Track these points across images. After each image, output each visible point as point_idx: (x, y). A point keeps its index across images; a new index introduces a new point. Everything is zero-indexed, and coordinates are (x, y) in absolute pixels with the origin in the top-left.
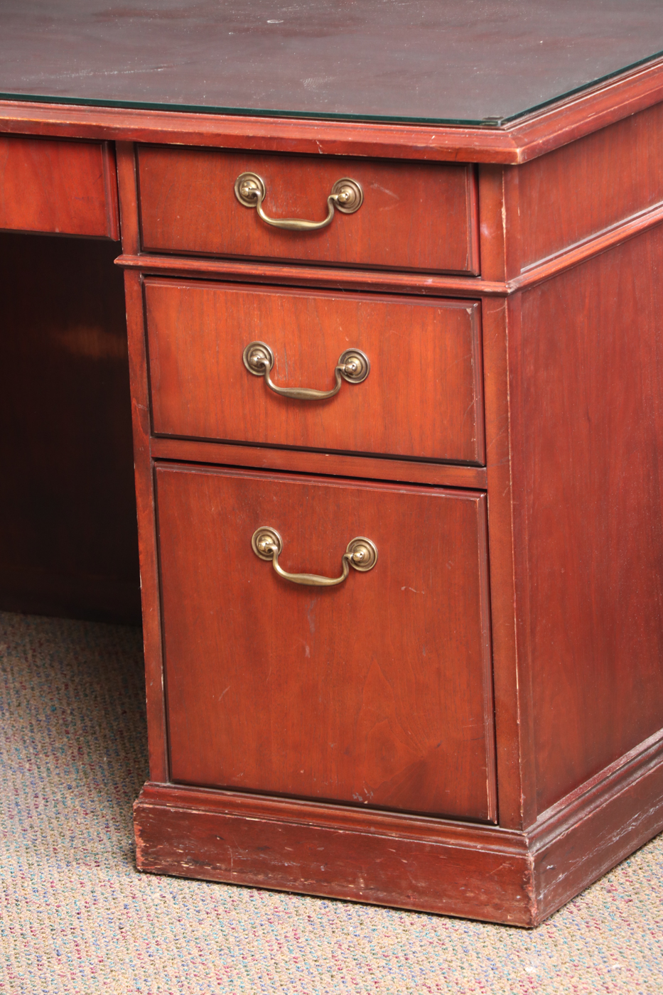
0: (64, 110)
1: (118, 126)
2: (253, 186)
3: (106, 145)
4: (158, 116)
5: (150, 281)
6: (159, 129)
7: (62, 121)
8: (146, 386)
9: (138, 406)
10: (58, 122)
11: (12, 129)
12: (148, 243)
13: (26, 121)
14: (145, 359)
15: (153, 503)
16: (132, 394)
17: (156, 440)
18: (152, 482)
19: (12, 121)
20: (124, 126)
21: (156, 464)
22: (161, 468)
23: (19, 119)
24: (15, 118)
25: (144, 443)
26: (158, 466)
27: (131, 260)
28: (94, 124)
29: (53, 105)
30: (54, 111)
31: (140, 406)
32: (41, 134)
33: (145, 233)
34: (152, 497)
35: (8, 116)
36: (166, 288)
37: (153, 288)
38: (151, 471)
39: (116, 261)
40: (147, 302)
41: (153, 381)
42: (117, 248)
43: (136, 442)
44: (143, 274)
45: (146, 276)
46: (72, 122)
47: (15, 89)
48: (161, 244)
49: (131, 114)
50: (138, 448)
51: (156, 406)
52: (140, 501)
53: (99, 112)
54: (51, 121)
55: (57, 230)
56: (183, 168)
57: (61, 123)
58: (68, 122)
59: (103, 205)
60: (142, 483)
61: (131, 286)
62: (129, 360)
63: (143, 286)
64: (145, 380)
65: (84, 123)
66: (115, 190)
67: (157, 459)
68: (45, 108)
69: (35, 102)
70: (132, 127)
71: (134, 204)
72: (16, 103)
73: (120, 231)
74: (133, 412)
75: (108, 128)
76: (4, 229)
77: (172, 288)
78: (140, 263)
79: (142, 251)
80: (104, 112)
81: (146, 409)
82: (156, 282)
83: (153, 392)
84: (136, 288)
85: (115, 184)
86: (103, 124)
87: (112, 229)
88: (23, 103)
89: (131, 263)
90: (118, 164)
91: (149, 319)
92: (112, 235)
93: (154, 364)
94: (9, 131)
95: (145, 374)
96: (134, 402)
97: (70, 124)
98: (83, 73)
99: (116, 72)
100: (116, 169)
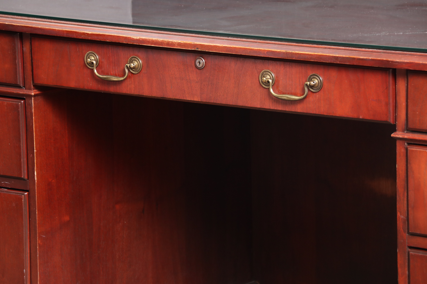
0: (369, 52)
1: (398, 61)
3: (391, 71)
4: (421, 55)
5: (411, 147)
6: (421, 62)
7: (367, 58)
8: (406, 206)
9: (401, 216)
10: (365, 58)
11: (340, 62)
12: (411, 126)
13: (348, 57)
14: (406, 190)
15: (407, 272)
16: (398, 209)
17: (410, 236)
18: (407, 260)
19: (340, 57)
20: (401, 61)
21: (410, 250)
22: (412, 252)
23: (344, 56)
24: (341, 56)
25: (403, 238)
26: (411, 251)
27: (401, 135)
28: (385, 59)
29: (363, 49)
30: (363, 52)
31: (402, 217)
32: (355, 64)
33: (409, 120)
34: (407, 269)
35: (338, 54)
36: (420, 151)
37: (412, 151)
38: (407, 254)
39: (392, 135)
40: (408, 158)
41: (410, 203)
42: (393, 128)
43: (399, 237)
44: (407, 143)
45: (409, 144)
46: (373, 58)
47: (344, 41)
48: (418, 126)
49: (406, 54)
50: (400, 240)
51: (411, 217)
52: (400, 271)
53: (388, 53)
54: (361, 57)
55: (361, 117)
57: (367, 59)
58: (370, 58)
59: (387, 104)
60: (401, 260)
61: (400, 149)
62: (397, 190)
63: (407, 149)
64: (406, 202)
65: (379, 59)
66: (394, 96)
67: (411, 247)
68: (359, 51)
69: (354, 47)
70: (406, 61)
71: (404, 104)
72: (343, 48)
73: (395, 119)
74: (397, 220)
75: (392, 61)
76: (332, 116)
77: (423, 151)
78: (406, 137)
79: (407, 130)
80: (391, 53)
81: (405, 218)
82: (415, 147)
83: (410, 209)
84: (403, 150)
85: (394, 92)
86: (389, 60)
87: (391, 117)
88: (347, 48)
89: (401, 136)
90: (397, 82)
91: (409, 168)
92: (391, 121)
93: (411, 193)
94: (338, 63)
95: (406, 199)
96: (398, 214)
97: (372, 60)
98: (383, 33)
99: (401, 33)
100: (396, 85)
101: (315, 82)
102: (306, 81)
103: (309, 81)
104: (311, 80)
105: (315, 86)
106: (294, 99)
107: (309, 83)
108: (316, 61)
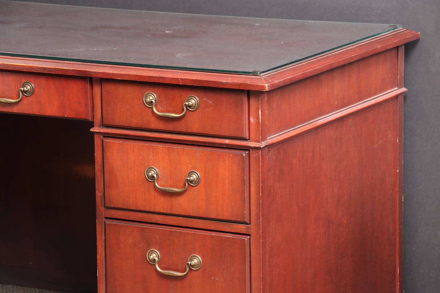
0: (70, 64)
1: (93, 71)
2: (151, 98)
3: (88, 79)
4: (111, 67)
5: (106, 139)
6: (111, 72)
7: (69, 68)
8: (103, 185)
9: (99, 194)
10: (68, 68)
11: (47, 72)
12: (105, 122)
13: (54, 68)
14: (103, 173)
15: (104, 237)
16: (96, 189)
17: (106, 209)
18: (104, 228)
19: (48, 68)
20: (96, 71)
21: (106, 220)
22: (108, 222)
23: (51, 67)
24: (49, 67)
25: (101, 211)
26: (107, 221)
27: (97, 130)
28: (83, 70)
29: (66, 62)
30: (66, 64)
31: (100, 194)
32: (60, 74)
33: (104, 118)
34: (103, 235)
35: (46, 66)
36: (112, 142)
37: (107, 142)
38: (104, 223)
39: (91, 130)
40: (104, 148)
41: (105, 183)
42: (92, 124)
43: (97, 210)
44: (103, 136)
45: (104, 137)
46: (74, 69)
47: (50, 55)
48: (111, 123)
49: (99, 66)
50: (98, 213)
51: (106, 194)
52: (98, 237)
53: (86, 65)
54: (64, 68)
55: (66, 116)
56: (121, 90)
57: (69, 69)
58: (72, 69)
59: (86, 105)
60: (99, 229)
61: (97, 141)
62: (96, 174)
63: (102, 141)
64: (102, 183)
65: (79, 69)
66: (92, 99)
67: (106, 218)
68: (62, 63)
69: (58, 60)
70: (99, 71)
71: (99, 105)
72: (50, 60)
73: (93, 117)
74: (96, 197)
75: (89, 71)
76: (43, 115)
77: (115, 142)
78: (102, 131)
79: (102, 126)
80: (88, 65)
81: (102, 195)
82: (108, 139)
83: (105, 188)
84: (100, 142)
85: (92, 96)
86: (87, 70)
87: (90, 116)
88: (53, 61)
89: (98, 131)
90: (93, 87)
91: (104, 156)
92: (90, 119)
93: (107, 175)
94: (46, 72)
95: (102, 180)
96: (97, 192)
97: (73, 70)
98: (81, 49)
99: (96, 49)
100: (93, 90)
101: (28, 88)
102: (21, 88)
103: (23, 87)
104: (25, 86)
105: (28, 91)
106: (10, 101)
107: (23, 89)
108: (28, 71)
